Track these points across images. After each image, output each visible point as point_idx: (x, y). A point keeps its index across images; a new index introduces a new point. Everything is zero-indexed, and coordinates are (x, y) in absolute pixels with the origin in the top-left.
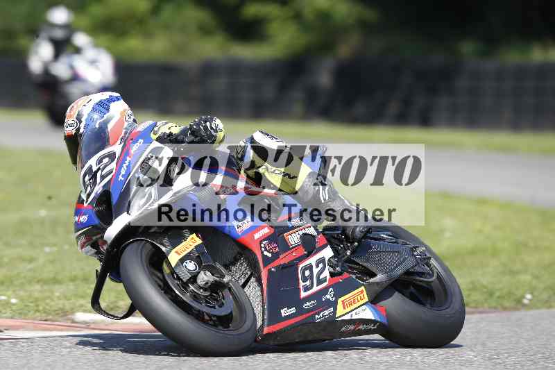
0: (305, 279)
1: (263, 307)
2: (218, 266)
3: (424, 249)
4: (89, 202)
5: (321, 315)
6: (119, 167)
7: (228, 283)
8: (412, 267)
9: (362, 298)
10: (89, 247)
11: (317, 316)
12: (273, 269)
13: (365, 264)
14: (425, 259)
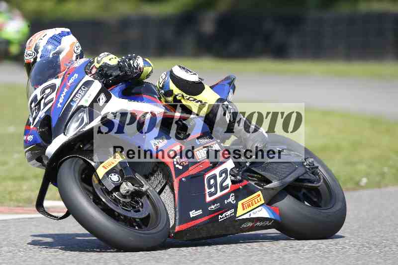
0: (210, 187)
1: (175, 209)
2: (138, 176)
3: (313, 160)
4: (34, 124)
5: (224, 215)
6: (58, 97)
7: (146, 191)
8: (302, 175)
9: (259, 200)
10: (35, 160)
11: (220, 216)
12: (183, 179)
13: (262, 173)
14: (312, 168)
